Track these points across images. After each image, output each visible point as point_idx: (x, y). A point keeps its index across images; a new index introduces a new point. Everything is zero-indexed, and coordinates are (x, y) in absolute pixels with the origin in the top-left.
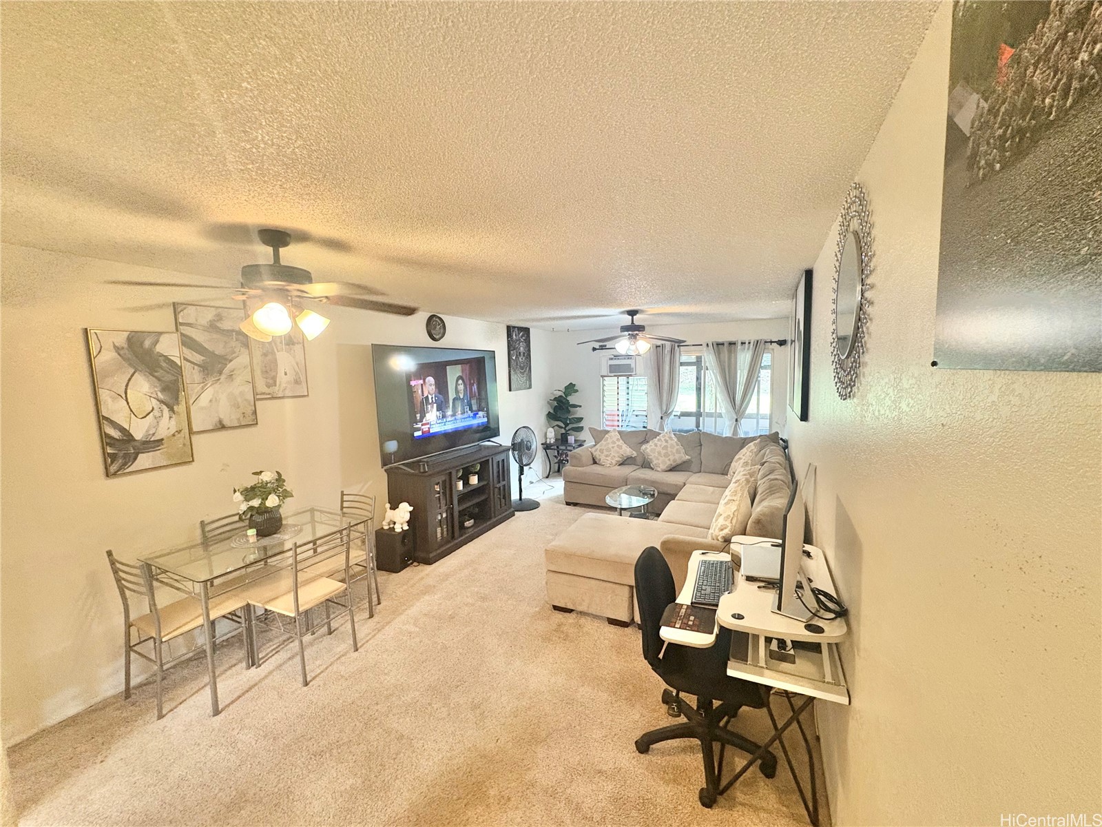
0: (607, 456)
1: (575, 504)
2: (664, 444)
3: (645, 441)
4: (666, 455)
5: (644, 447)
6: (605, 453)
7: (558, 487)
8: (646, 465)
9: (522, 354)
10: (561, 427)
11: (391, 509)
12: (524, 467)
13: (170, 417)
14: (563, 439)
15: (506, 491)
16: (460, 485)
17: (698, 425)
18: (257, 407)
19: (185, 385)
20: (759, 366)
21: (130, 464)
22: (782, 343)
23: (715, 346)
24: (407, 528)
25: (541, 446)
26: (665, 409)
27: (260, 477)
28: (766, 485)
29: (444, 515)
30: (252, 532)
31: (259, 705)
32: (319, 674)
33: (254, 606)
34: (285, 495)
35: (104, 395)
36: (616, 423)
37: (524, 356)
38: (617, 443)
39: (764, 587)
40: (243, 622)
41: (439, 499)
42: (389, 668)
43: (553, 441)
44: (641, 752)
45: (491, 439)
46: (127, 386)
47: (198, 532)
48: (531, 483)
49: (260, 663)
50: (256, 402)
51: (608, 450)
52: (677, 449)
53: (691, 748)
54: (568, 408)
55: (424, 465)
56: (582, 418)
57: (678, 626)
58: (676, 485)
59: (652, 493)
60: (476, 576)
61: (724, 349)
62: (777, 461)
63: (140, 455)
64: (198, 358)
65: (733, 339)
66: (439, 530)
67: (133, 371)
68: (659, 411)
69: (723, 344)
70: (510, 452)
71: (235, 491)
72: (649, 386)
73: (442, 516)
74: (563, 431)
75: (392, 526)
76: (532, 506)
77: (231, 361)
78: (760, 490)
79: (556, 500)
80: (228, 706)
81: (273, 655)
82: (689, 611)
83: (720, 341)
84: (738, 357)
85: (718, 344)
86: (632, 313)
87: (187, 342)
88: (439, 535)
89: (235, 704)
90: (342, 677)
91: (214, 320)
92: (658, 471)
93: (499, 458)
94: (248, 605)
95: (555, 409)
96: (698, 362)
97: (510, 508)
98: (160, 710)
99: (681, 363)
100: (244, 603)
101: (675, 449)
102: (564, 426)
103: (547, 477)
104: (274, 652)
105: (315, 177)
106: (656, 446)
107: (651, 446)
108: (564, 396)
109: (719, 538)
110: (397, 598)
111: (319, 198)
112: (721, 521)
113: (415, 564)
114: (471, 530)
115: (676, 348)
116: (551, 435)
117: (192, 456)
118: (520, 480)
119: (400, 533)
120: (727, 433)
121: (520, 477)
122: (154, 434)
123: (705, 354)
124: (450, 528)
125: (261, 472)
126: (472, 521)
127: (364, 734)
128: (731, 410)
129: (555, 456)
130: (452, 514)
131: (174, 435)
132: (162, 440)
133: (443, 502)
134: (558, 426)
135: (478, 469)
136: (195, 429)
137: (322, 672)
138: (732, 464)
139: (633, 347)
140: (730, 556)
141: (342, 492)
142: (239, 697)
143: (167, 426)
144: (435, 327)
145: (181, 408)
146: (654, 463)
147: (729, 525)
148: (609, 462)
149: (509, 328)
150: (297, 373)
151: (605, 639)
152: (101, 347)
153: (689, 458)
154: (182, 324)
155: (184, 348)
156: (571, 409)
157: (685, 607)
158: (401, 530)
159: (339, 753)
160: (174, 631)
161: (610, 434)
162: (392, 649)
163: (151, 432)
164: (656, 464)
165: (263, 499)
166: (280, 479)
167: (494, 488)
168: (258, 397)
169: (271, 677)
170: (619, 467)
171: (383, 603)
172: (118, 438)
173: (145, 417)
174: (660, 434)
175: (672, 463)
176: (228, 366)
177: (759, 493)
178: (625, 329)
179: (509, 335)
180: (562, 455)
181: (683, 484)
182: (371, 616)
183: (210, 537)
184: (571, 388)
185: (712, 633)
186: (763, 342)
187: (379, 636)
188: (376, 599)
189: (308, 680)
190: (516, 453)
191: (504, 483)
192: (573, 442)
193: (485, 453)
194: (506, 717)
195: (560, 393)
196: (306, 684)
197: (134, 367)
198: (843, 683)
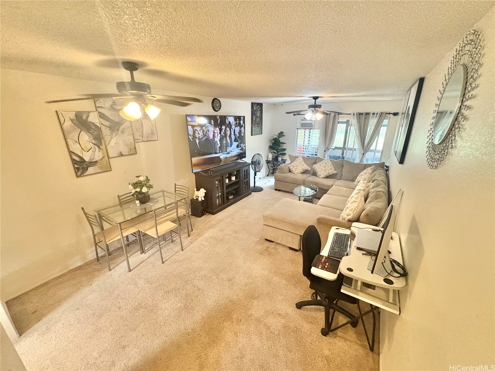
0: (296, 169)
1: (279, 190)
2: (325, 165)
3: (315, 163)
4: (325, 170)
5: (314, 166)
6: (295, 167)
7: (271, 181)
8: (315, 174)
9: (258, 117)
10: (275, 153)
11: (197, 190)
12: (257, 173)
13: (99, 151)
14: (275, 159)
15: (248, 183)
16: (227, 181)
17: (343, 154)
18: (136, 146)
19: (103, 136)
20: (381, 125)
21: (85, 171)
22: (396, 114)
23: (358, 114)
24: (204, 199)
25: (265, 162)
26: (327, 146)
27: (139, 179)
28: (374, 194)
29: (220, 194)
30: (137, 202)
31: (146, 269)
32: (168, 259)
33: (141, 231)
34: (150, 187)
35: (70, 141)
36: (302, 152)
37: (259, 118)
38: (302, 163)
39: (365, 254)
40: (137, 236)
41: (218, 187)
42: (195, 259)
43: (271, 159)
44: (298, 308)
45: (242, 159)
46: (79, 137)
47: (117, 199)
48: (260, 178)
49: (146, 252)
50: (135, 143)
51: (297, 166)
52: (331, 168)
53: (320, 309)
54: (279, 144)
55: (211, 172)
56: (286, 149)
57: (320, 267)
58: (328, 186)
59: (316, 189)
60: (233, 221)
61: (363, 117)
62: (381, 179)
63: (89, 168)
64: (107, 123)
65: (368, 111)
66: (217, 200)
67: (80, 130)
68: (324, 147)
69: (362, 114)
70: (251, 166)
71: (129, 184)
72: (320, 134)
73: (219, 194)
74: (276, 155)
75: (197, 198)
76: (260, 190)
77: (122, 124)
78: (371, 196)
79: (271, 188)
80: (134, 268)
81: (151, 249)
82: (326, 260)
83: (361, 112)
84: (370, 121)
85: (360, 114)
86: (315, 98)
87: (102, 116)
88: (217, 202)
89: (137, 268)
90: (177, 261)
91: (112, 105)
92: (320, 178)
93: (245, 168)
94: (139, 231)
95: (273, 144)
96: (347, 122)
97: (250, 190)
98: (109, 267)
99: (339, 122)
100: (137, 230)
101: (330, 168)
102: (277, 153)
103: (267, 176)
104: (151, 248)
105: (140, 35)
106: (321, 166)
107: (318, 165)
108: (278, 138)
109: (346, 219)
110: (199, 229)
111: (146, 46)
112: (348, 211)
113: (208, 214)
114: (232, 200)
115: (337, 115)
116: (270, 157)
117: (111, 168)
118: (255, 178)
119: (201, 201)
120: (357, 161)
121: (255, 177)
122: (93, 159)
123: (352, 119)
124: (222, 200)
125: (140, 176)
126: (232, 196)
127: (185, 286)
128: (361, 148)
129: (272, 166)
130: (223, 194)
131: (102, 159)
132: (97, 161)
133: (219, 188)
134: (274, 152)
135: (236, 173)
136: (110, 156)
137: (169, 258)
138: (358, 177)
139: (314, 116)
140: (350, 231)
141: (175, 184)
142: (138, 265)
143: (98, 155)
144: (216, 104)
145: (103, 147)
146: (318, 174)
147: (352, 214)
148: (297, 172)
149: (252, 103)
150: (152, 130)
151: (287, 256)
152: (65, 120)
153: (336, 172)
154: (98, 107)
155: (100, 119)
156: (280, 144)
157: (324, 257)
158: (201, 200)
159: (175, 293)
160: (111, 240)
161: (298, 158)
162: (197, 251)
163: (92, 158)
164: (319, 174)
165: (141, 188)
166: (148, 180)
167: (242, 182)
168: (136, 141)
169: (150, 258)
170: (301, 175)
171: (194, 231)
172: (78, 160)
173: (88, 151)
174: (323, 160)
175: (327, 174)
176: (121, 127)
177: (370, 197)
178: (310, 106)
179: (252, 108)
180: (275, 166)
181: (331, 185)
182: (189, 236)
183: (123, 202)
184: (281, 134)
185: (336, 273)
186: (385, 113)
187: (192, 245)
188: (191, 229)
189: (164, 261)
190: (253, 166)
191: (247, 180)
192: (281, 160)
193: (239, 166)
194: (242, 286)
195: (276, 137)
196: (163, 263)
197: (81, 129)
198: (398, 304)
